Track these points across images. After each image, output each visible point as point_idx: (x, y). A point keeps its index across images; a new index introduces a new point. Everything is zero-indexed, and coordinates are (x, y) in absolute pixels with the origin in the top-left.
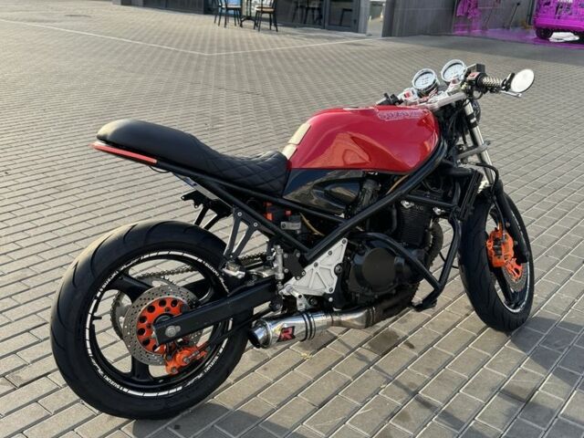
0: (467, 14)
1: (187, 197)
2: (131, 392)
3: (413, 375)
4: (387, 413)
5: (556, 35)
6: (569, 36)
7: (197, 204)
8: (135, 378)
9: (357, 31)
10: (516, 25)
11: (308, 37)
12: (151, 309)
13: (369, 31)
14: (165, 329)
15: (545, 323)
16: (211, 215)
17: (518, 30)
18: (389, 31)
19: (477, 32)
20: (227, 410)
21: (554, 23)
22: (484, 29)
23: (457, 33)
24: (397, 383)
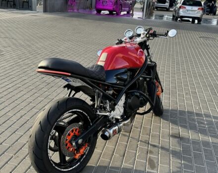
0: (72, 4)
1: (65, 87)
2: (64, 170)
3: (144, 137)
4: (145, 152)
5: (102, 12)
6: (107, 12)
7: (68, 89)
8: (62, 164)
9: (32, 10)
10: (87, 8)
11: (13, 13)
12: (69, 135)
13: (38, 11)
14: (78, 141)
15: (167, 111)
16: (73, 92)
17: (88, 10)
18: (45, 11)
19: (75, 10)
20: (94, 167)
21: (102, 7)
22: (78, 10)
23: (69, 11)
24: (141, 141)
